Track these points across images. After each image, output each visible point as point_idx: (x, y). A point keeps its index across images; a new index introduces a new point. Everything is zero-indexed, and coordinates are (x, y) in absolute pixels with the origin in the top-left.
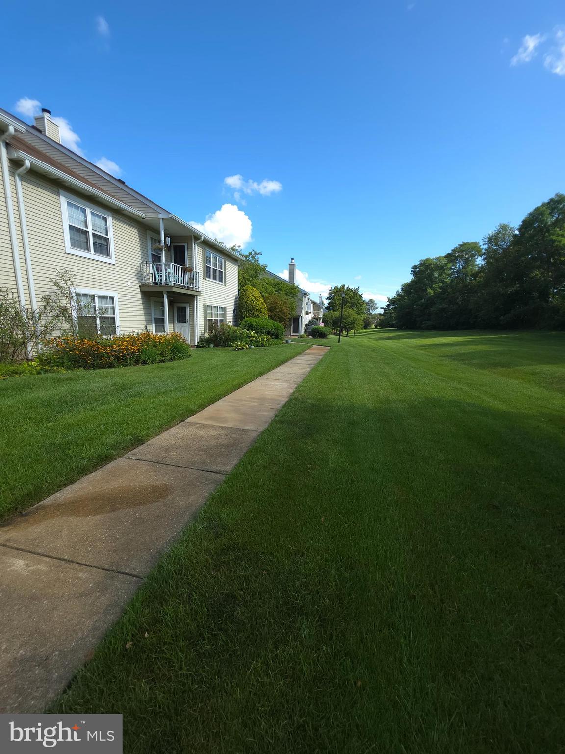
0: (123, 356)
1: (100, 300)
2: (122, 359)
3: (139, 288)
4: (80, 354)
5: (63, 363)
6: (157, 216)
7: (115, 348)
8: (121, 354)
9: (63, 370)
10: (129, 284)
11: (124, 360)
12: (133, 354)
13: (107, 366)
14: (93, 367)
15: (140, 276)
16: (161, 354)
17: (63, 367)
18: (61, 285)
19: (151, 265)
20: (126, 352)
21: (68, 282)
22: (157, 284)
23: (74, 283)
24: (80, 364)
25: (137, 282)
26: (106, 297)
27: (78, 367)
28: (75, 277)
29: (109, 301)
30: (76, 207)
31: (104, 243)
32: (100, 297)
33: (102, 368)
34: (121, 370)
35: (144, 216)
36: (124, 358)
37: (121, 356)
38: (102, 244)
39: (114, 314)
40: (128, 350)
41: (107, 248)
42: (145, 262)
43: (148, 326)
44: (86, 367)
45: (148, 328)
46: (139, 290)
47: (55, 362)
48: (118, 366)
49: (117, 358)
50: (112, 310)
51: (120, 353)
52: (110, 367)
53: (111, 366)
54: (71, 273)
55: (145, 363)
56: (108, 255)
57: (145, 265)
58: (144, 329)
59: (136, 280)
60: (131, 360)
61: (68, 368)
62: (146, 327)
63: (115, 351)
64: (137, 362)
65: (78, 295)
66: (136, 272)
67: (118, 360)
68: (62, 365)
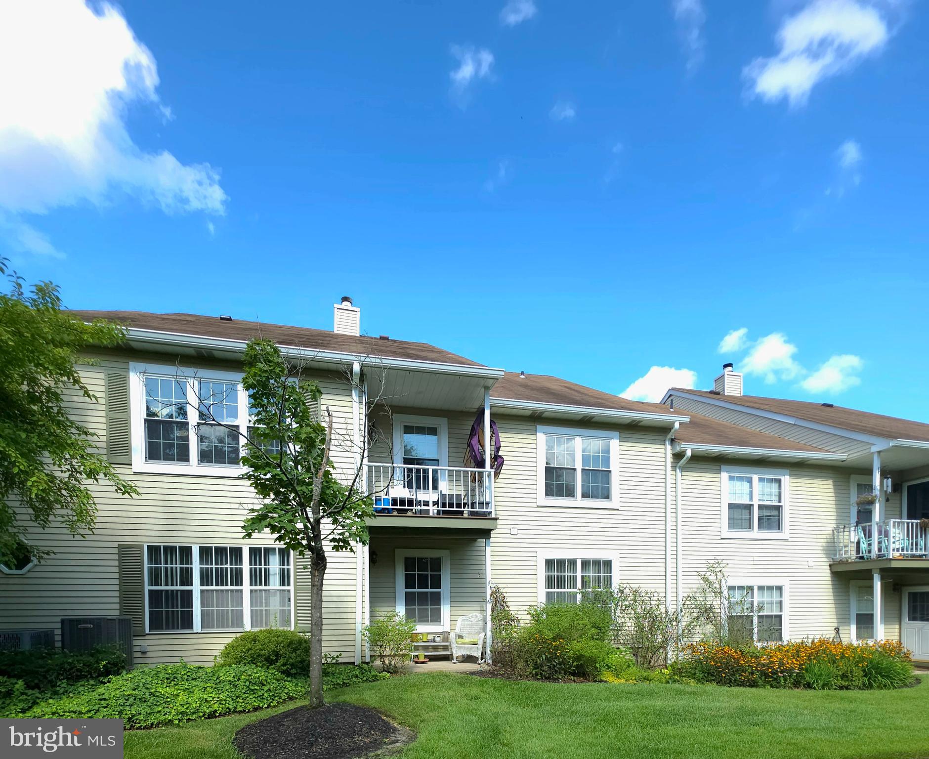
0: (773, 674)
1: (761, 592)
2: (772, 677)
3: (828, 567)
4: (715, 665)
5: (695, 674)
6: (867, 451)
7: (764, 660)
8: (770, 670)
9: (692, 682)
10: (811, 564)
11: (775, 679)
12: (790, 671)
13: (748, 684)
14: (730, 683)
15: (831, 548)
16: (844, 676)
17: (694, 678)
18: (710, 578)
19: (853, 529)
20: (779, 668)
21: (719, 574)
22: (862, 558)
23: (725, 574)
24: (714, 678)
25: (826, 560)
26: (770, 588)
27: (710, 681)
28: (728, 566)
29: (775, 593)
30: (740, 479)
31: (775, 513)
32: (761, 588)
33: (741, 686)
34: (766, 692)
35: (844, 456)
36: (775, 676)
37: (770, 672)
38: (770, 516)
39: (781, 611)
40: (781, 664)
41: (779, 520)
42: (842, 525)
43: (841, 628)
44: (720, 682)
45: (840, 632)
46: (829, 571)
47: (686, 672)
48: (764, 687)
49: (765, 675)
50: (779, 605)
51: (771, 668)
52: (751, 686)
53: (753, 684)
54: (724, 562)
55: (809, 686)
56: (779, 529)
57: (842, 530)
58: (834, 632)
59: (824, 556)
60: (785, 680)
61: (699, 681)
62: (837, 630)
63: (764, 665)
64: (796, 684)
65: (731, 588)
66: (824, 544)
67: (766, 678)
68: (693, 676)
